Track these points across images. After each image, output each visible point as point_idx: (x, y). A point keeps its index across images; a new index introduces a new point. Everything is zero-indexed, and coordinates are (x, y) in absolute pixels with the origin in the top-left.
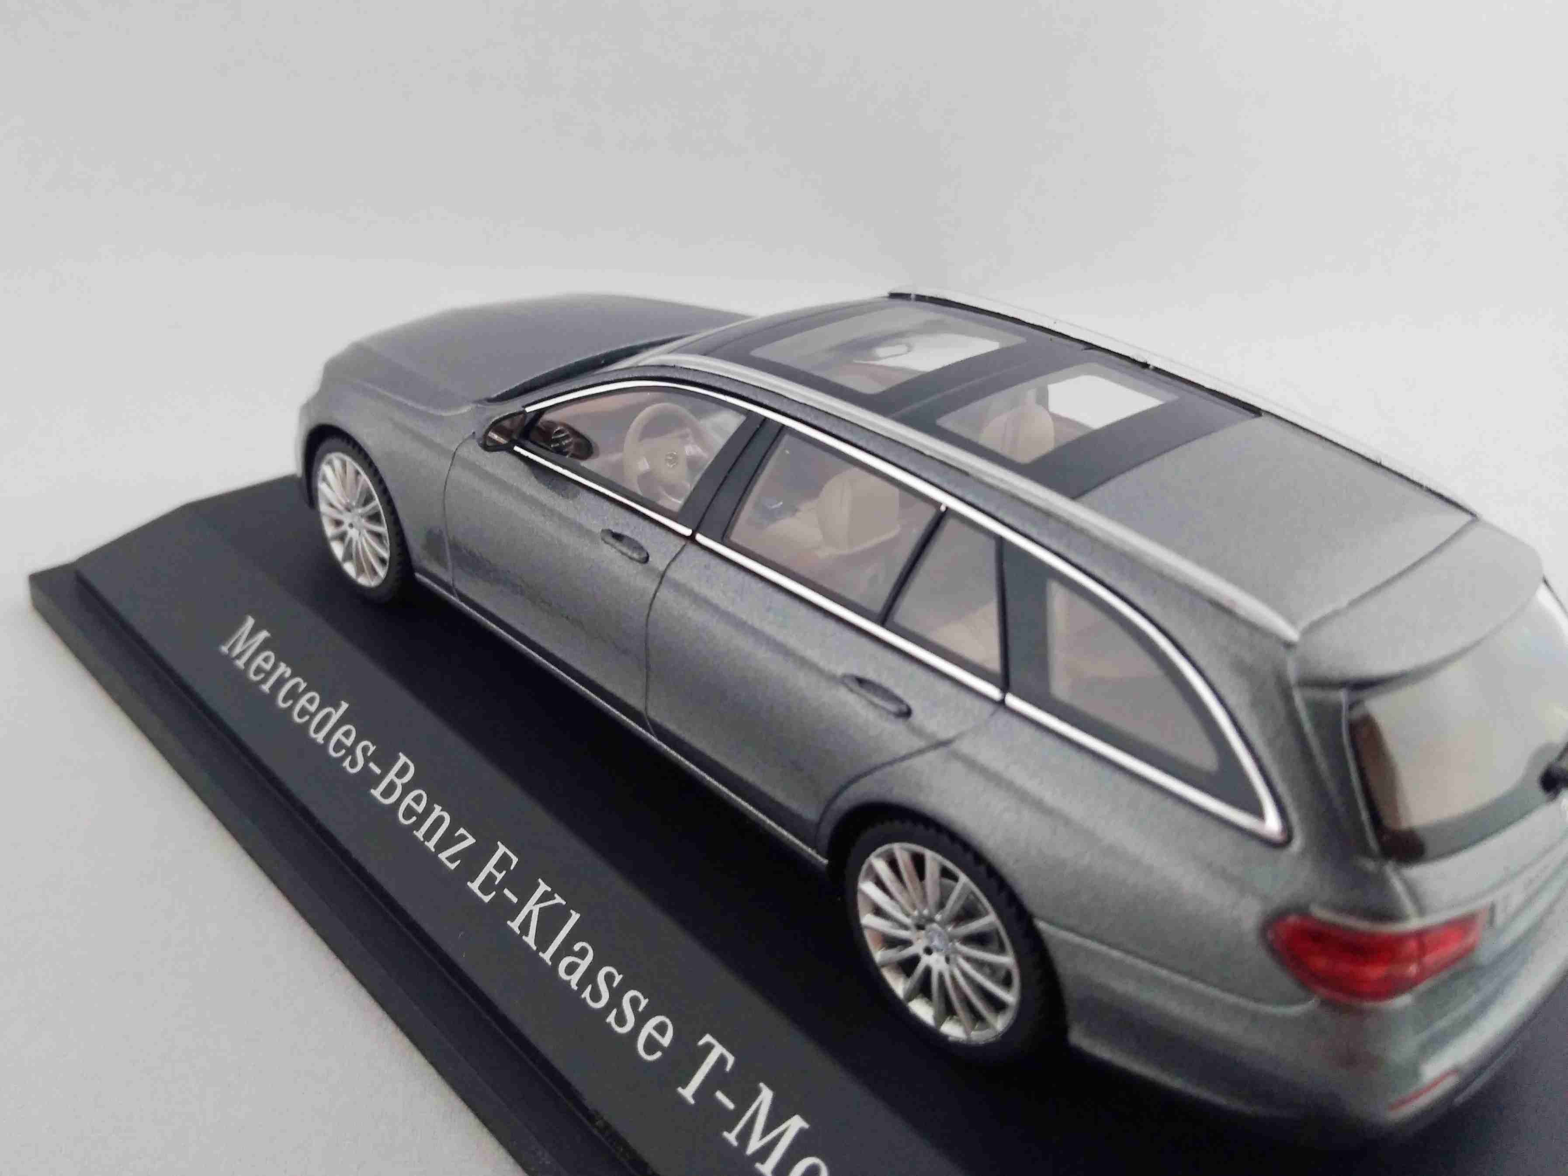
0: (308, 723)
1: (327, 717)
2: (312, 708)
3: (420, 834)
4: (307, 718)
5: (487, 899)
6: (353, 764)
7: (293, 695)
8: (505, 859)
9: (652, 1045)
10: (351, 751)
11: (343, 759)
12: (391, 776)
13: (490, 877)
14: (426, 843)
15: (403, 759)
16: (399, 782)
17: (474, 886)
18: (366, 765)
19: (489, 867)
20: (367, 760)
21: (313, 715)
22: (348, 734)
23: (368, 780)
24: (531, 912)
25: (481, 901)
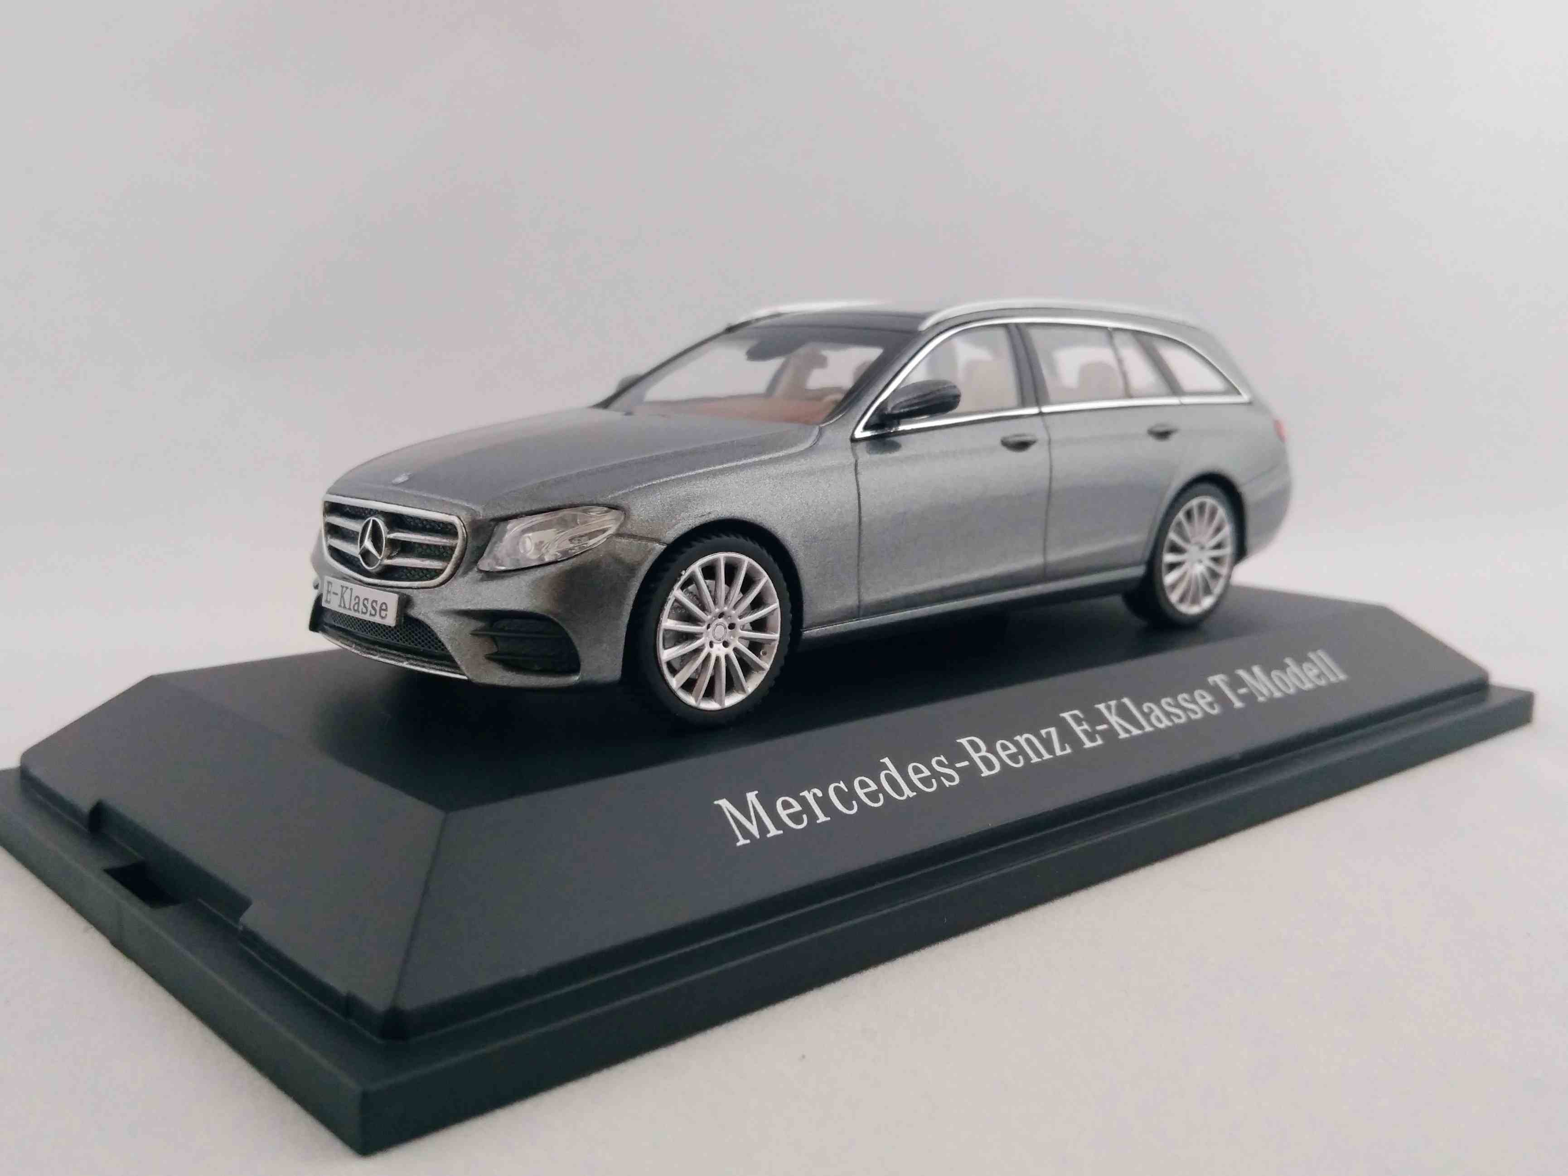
0: (887, 796)
1: (890, 779)
2: (874, 787)
3: (1035, 759)
4: (881, 796)
5: (1100, 742)
6: (950, 778)
7: (847, 798)
8: (1075, 717)
9: (1211, 705)
10: (936, 775)
11: (940, 783)
12: (975, 756)
13: (1085, 732)
14: (1044, 758)
15: (964, 741)
16: (984, 753)
17: (1088, 744)
18: (958, 770)
19: (1078, 729)
20: (951, 766)
21: (881, 789)
22: (917, 772)
23: (970, 773)
24: (1117, 723)
25: (1099, 746)
